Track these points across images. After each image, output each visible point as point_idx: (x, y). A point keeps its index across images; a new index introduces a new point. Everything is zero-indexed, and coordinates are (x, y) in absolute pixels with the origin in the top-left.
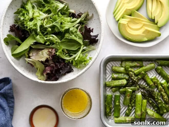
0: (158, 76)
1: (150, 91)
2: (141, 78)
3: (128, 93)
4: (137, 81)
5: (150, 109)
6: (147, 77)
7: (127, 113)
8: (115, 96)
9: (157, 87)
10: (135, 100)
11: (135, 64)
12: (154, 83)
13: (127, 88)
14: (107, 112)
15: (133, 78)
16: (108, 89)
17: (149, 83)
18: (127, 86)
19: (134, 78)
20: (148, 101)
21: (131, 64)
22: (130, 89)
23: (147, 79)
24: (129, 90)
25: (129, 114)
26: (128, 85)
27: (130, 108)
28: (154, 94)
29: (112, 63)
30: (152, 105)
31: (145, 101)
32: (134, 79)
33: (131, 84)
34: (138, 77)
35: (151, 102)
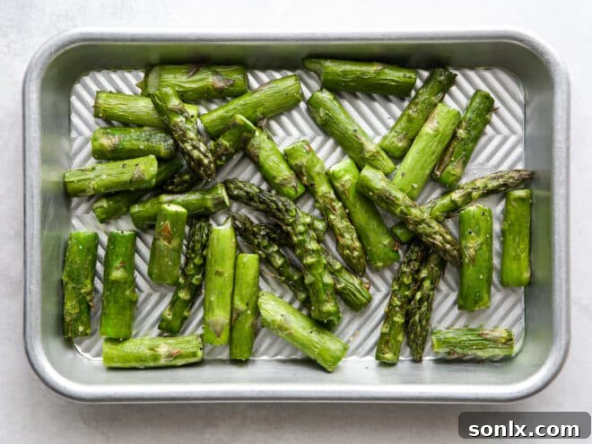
0: (320, 139)
1: (274, 206)
2: (232, 150)
3: (165, 220)
4: (206, 161)
5: (281, 297)
6: (262, 145)
7: (169, 322)
8: (112, 238)
9: (310, 190)
10: (205, 258)
11: (208, 79)
12: (298, 172)
13: (165, 198)
14: (68, 319)
15: (189, 148)
16: (78, 205)
17: (274, 173)
18: (170, 188)
19: (195, 147)
20: (266, 261)
21: (184, 78)
22: (179, 204)
23: (263, 155)
24: (173, 205)
25: (176, 324)
26: (172, 183)
27: (183, 295)
28: (288, 225)
29: (101, 77)
30: (283, 278)
31: (250, 260)
32: (196, 153)
33: (187, 177)
34: (218, 146)
35: (279, 261)
